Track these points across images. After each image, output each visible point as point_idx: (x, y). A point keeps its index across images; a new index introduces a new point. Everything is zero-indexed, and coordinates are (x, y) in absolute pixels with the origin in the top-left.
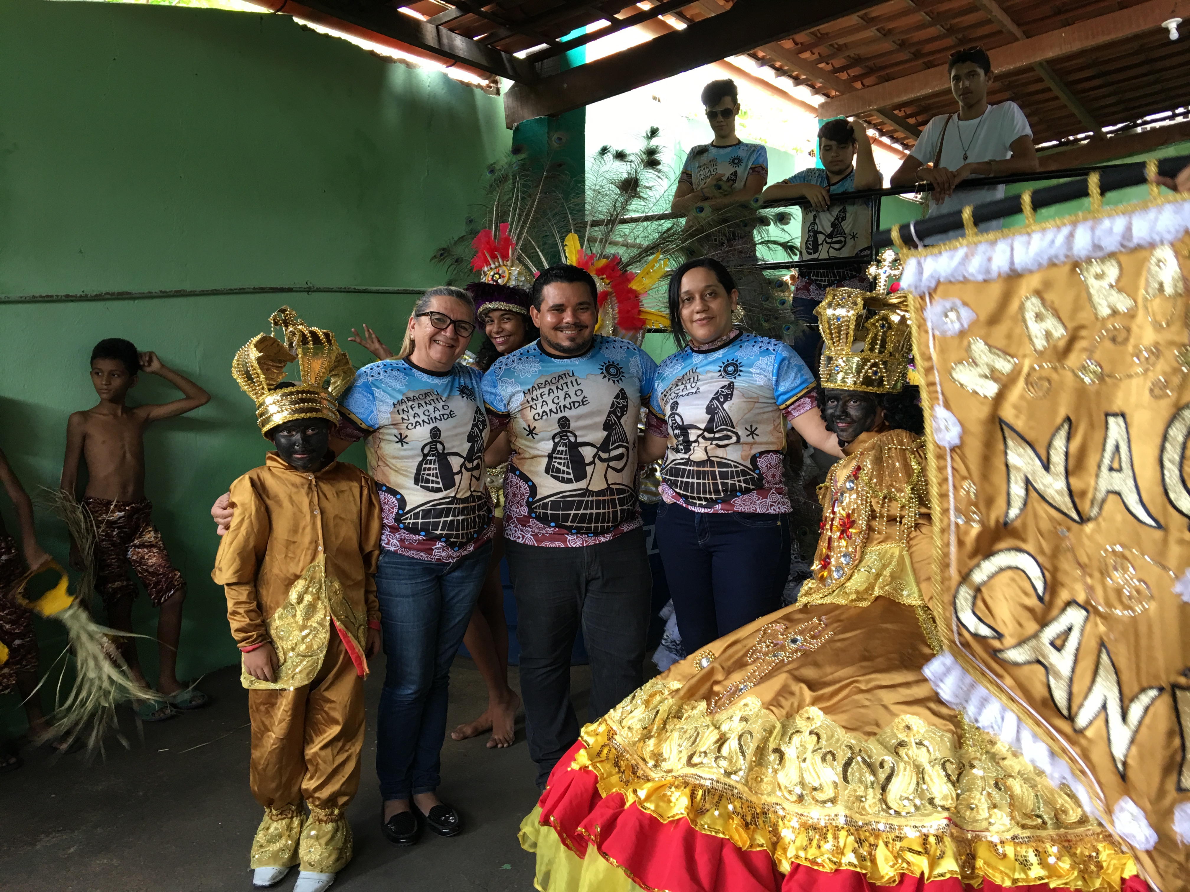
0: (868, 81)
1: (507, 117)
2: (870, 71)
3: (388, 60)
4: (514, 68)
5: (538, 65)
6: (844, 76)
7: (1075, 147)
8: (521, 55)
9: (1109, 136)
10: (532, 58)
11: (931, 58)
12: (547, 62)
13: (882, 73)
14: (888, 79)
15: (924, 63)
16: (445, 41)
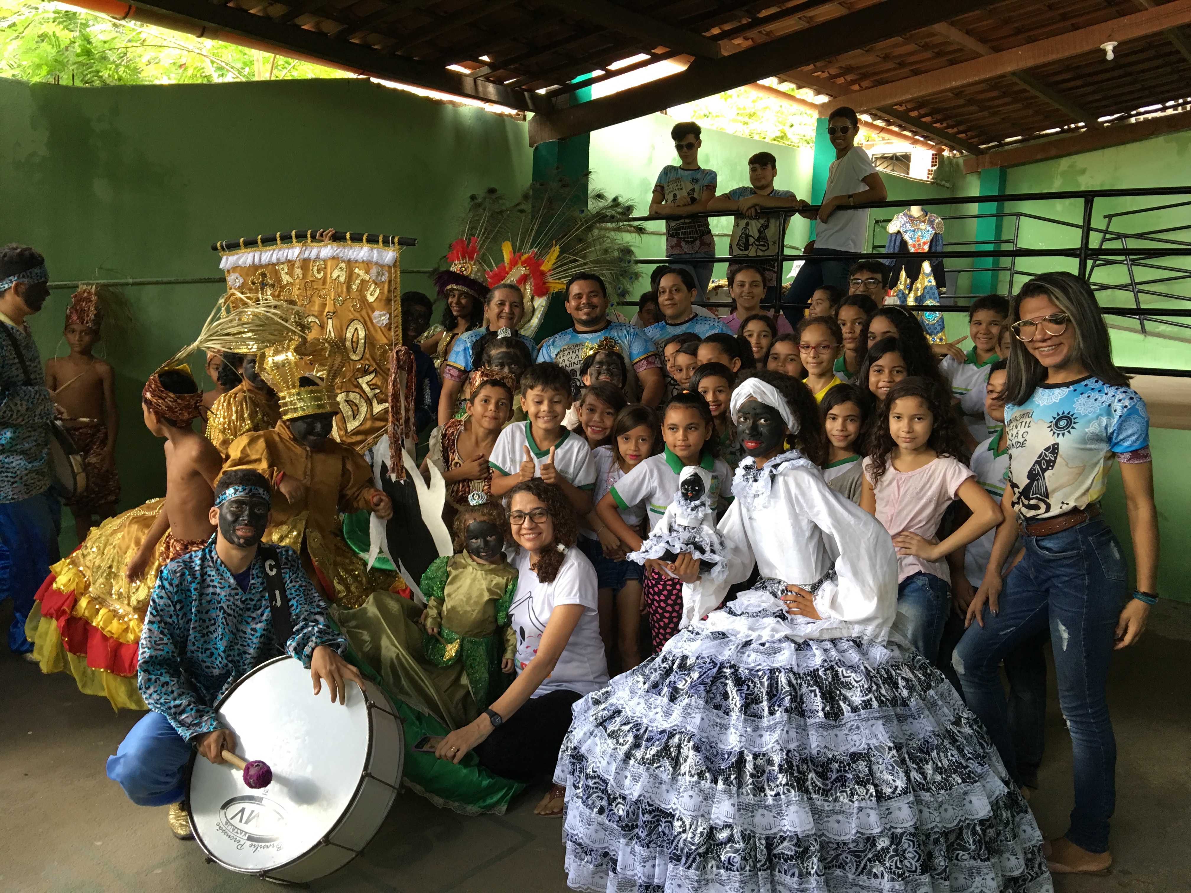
0: (865, 84)
1: (530, 138)
2: (864, 76)
3: (439, 103)
4: (534, 103)
5: (554, 99)
6: (841, 81)
7: (1075, 134)
8: (542, 91)
9: (1106, 125)
10: (549, 94)
11: (918, 66)
12: (561, 98)
13: (877, 78)
14: (881, 83)
15: (912, 71)
16: (480, 89)
